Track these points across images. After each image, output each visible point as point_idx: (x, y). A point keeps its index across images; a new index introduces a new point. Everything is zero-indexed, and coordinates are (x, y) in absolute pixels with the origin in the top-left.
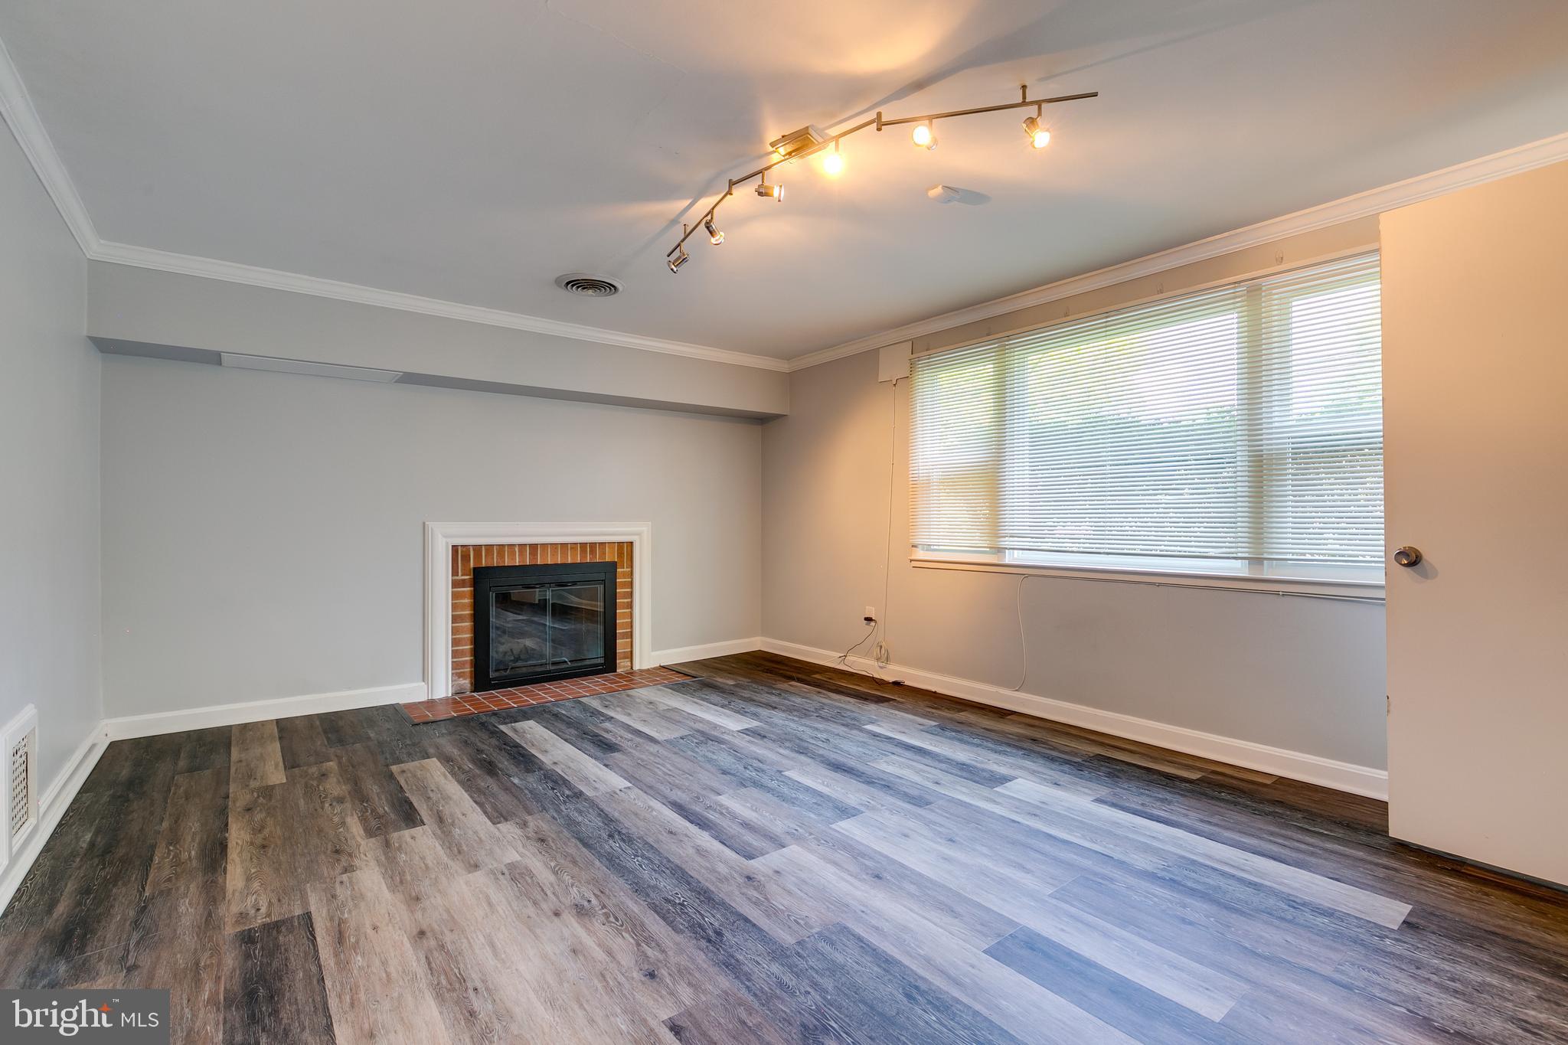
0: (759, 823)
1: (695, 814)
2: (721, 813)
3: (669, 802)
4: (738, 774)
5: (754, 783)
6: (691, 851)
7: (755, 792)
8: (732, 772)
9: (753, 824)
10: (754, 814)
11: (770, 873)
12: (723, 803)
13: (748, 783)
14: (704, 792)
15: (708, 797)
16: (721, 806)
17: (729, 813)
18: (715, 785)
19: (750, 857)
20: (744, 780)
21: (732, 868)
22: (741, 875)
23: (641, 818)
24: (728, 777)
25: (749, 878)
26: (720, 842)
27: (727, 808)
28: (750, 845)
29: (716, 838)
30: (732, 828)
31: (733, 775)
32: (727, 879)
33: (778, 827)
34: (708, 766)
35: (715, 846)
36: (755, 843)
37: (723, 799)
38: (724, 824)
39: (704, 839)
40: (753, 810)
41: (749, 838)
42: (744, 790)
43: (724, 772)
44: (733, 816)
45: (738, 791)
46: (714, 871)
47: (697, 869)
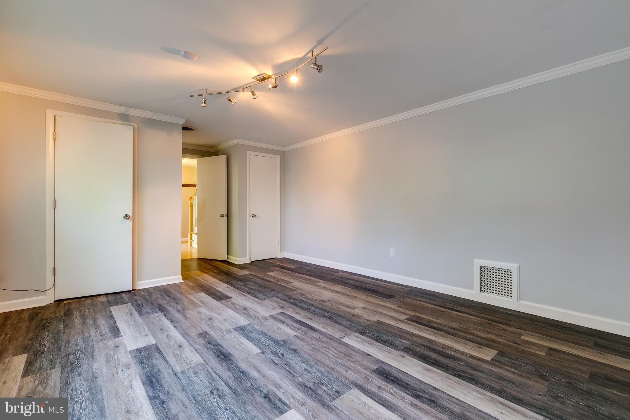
0: (278, 323)
1: (304, 326)
2: (293, 326)
3: (317, 331)
4: (287, 350)
5: (278, 343)
6: (301, 314)
7: (279, 338)
8: (290, 351)
9: (281, 323)
10: (279, 326)
11: (276, 309)
12: (293, 331)
13: (282, 343)
14: (303, 337)
15: (301, 334)
16: (294, 330)
17: (290, 327)
18: (299, 342)
19: (282, 312)
20: (283, 345)
21: (288, 310)
22: (285, 308)
23: (325, 324)
24: (293, 347)
25: (282, 308)
26: (292, 317)
27: (291, 329)
28: (282, 316)
29: (294, 318)
30: (289, 321)
31: (290, 349)
32: (289, 307)
33: (271, 321)
34: (306, 356)
35: (294, 315)
36: (280, 316)
37: (293, 333)
38: (291, 322)
39: (298, 317)
40: (280, 328)
41: (282, 318)
42: (284, 338)
43: (295, 351)
44: (288, 325)
45: (286, 338)
46: (293, 309)
47: (299, 310)
